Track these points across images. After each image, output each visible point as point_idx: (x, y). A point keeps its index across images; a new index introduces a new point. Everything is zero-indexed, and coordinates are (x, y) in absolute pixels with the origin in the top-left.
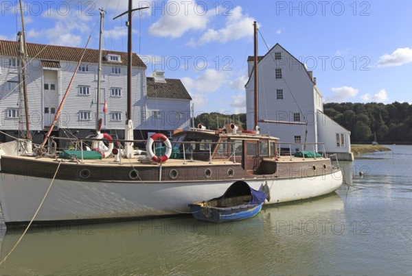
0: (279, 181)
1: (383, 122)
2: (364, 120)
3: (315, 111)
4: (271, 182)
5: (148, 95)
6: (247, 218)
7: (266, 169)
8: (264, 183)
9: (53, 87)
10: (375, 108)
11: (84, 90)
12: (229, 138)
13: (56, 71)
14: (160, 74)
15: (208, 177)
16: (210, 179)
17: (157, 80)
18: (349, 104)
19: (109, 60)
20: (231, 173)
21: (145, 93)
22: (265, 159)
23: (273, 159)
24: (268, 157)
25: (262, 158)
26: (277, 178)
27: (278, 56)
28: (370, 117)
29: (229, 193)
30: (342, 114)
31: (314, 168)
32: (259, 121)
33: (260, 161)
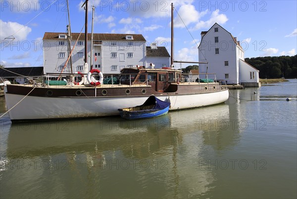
0: (179, 96)
1: (289, 66)
2: (277, 65)
3: (237, 59)
4: (173, 97)
5: (147, 55)
6: (151, 117)
7: (172, 89)
8: (168, 97)
9: (99, 54)
10: (284, 59)
11: (114, 55)
12: (146, 71)
13: (100, 46)
14: (154, 44)
15: (128, 94)
16: (129, 95)
17: (153, 47)
18: (269, 57)
19: (127, 38)
20: (144, 91)
21: (145, 55)
22: (172, 84)
23: (176, 84)
24: (175, 82)
25: (170, 83)
26: (177, 94)
27: (216, 30)
28: (280, 64)
29: (147, 103)
30: (264, 63)
31: (206, 88)
32: (175, 62)
33: (169, 85)
